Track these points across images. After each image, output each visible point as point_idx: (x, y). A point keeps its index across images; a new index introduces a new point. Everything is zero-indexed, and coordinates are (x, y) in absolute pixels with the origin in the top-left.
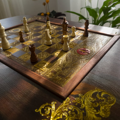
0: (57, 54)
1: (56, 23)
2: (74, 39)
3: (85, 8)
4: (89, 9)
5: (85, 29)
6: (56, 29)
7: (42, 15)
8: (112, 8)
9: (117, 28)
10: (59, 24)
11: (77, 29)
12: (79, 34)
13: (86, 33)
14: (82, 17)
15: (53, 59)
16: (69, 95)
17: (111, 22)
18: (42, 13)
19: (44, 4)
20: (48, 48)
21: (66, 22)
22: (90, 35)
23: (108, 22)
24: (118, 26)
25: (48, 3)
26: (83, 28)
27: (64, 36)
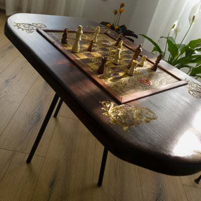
0: (121, 74)
1: (127, 45)
2: (141, 68)
3: (166, 38)
4: (170, 42)
5: (155, 62)
6: (125, 51)
7: (108, 25)
8: (196, 52)
9: (196, 79)
10: (130, 47)
11: (147, 60)
12: (147, 65)
13: (155, 67)
14: (157, 48)
15: (117, 76)
16: (124, 103)
17: (192, 69)
18: (108, 23)
19: (116, 13)
20: (114, 66)
21: (141, 49)
22: (158, 70)
23: (188, 66)
24: (198, 76)
25: (121, 13)
26: (154, 61)
27: (134, 61)
